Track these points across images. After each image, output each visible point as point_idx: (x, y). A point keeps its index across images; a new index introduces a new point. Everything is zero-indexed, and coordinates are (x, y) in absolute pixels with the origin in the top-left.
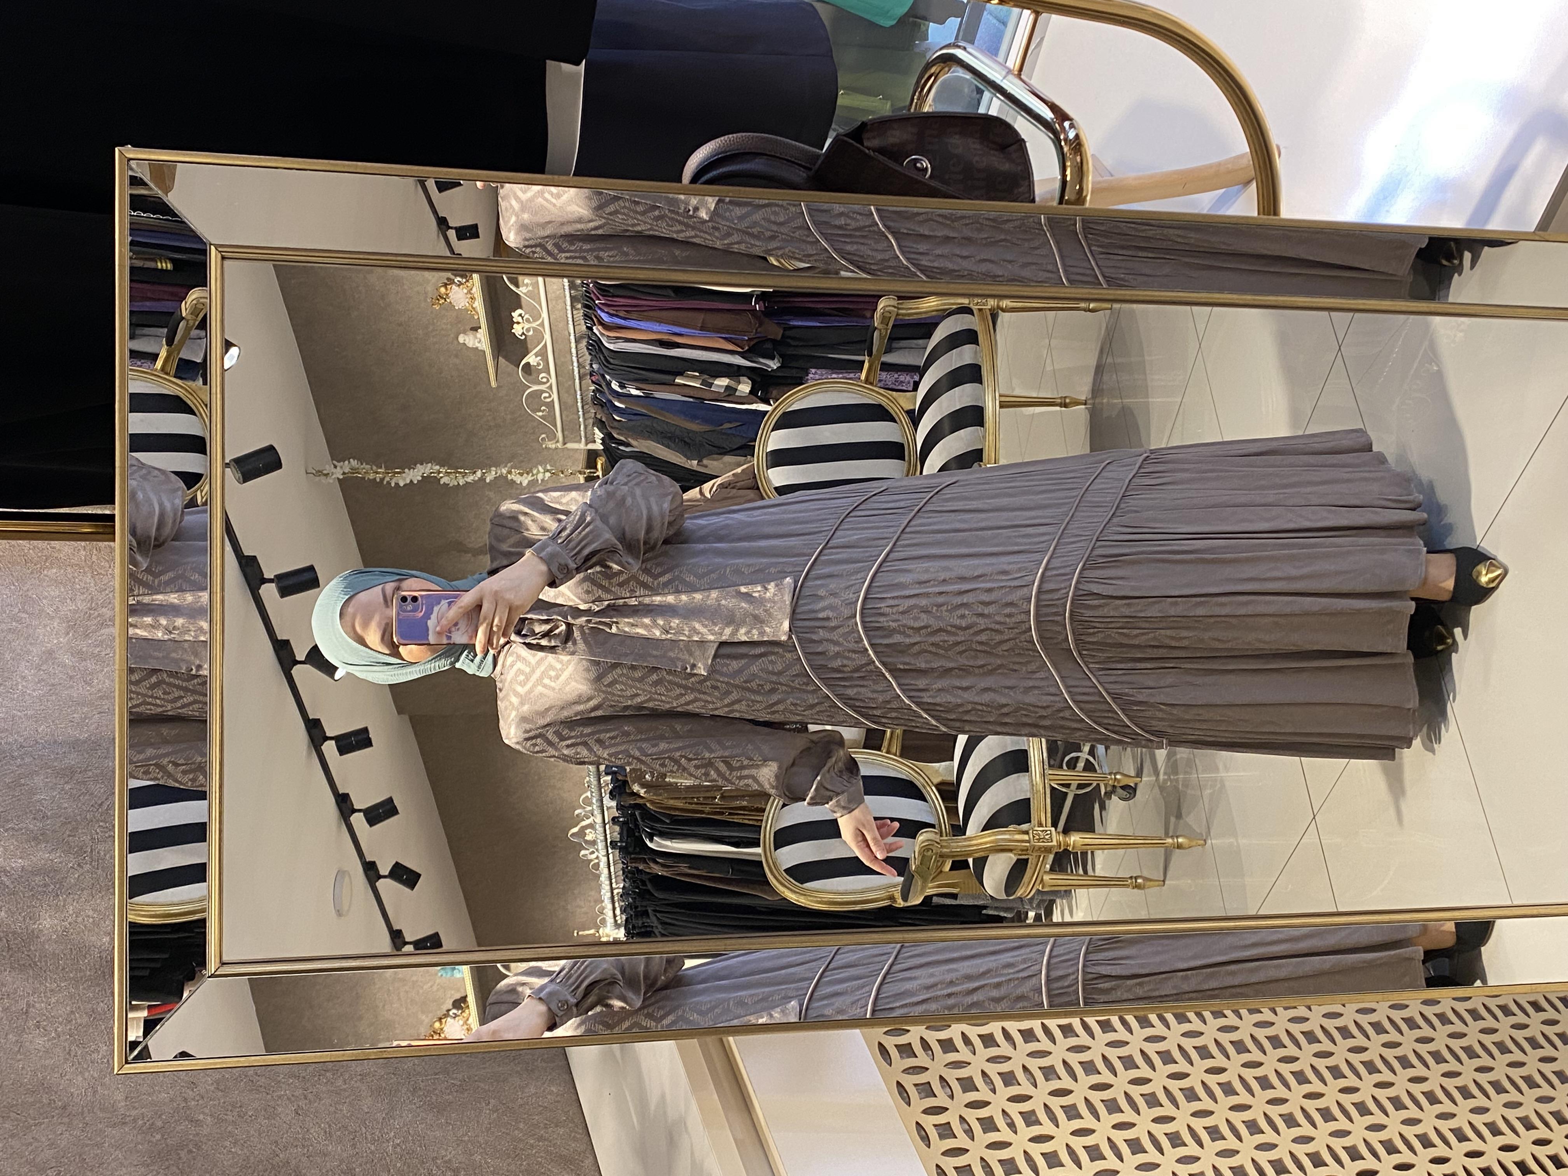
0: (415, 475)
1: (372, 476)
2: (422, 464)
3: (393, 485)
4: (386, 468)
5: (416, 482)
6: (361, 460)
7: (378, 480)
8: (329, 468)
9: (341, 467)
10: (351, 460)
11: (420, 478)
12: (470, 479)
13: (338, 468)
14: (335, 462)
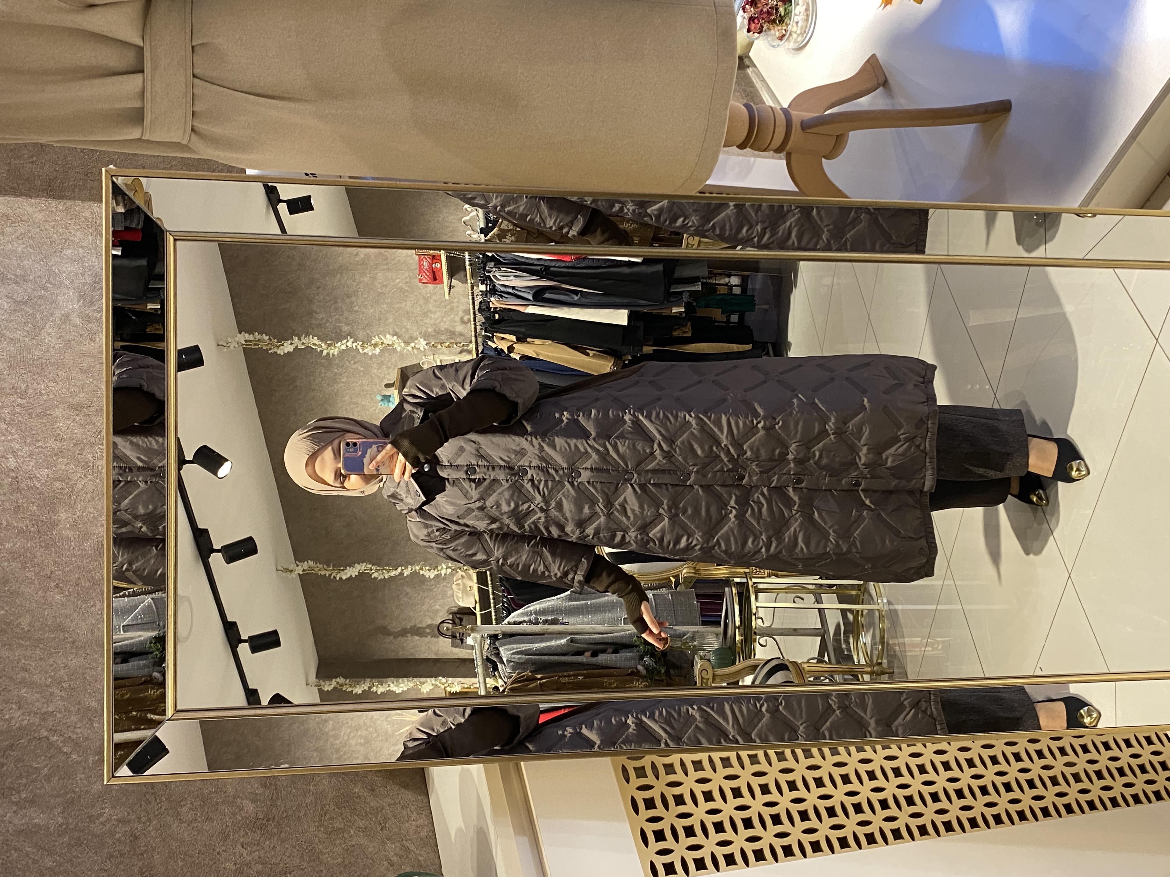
0: (352, 572)
1: (323, 573)
2: (359, 564)
3: (338, 579)
4: (333, 567)
5: (354, 576)
6: (315, 560)
7: (327, 575)
8: (292, 567)
9: (302, 566)
10: (309, 561)
11: (357, 574)
12: (393, 573)
13: (300, 566)
14: (297, 562)
